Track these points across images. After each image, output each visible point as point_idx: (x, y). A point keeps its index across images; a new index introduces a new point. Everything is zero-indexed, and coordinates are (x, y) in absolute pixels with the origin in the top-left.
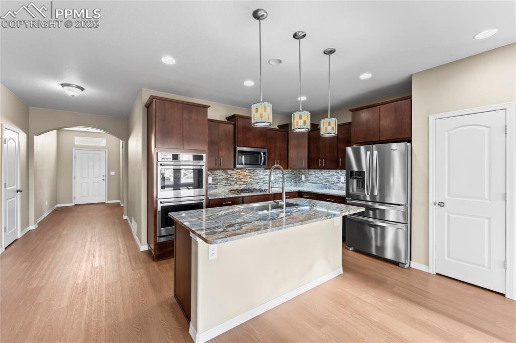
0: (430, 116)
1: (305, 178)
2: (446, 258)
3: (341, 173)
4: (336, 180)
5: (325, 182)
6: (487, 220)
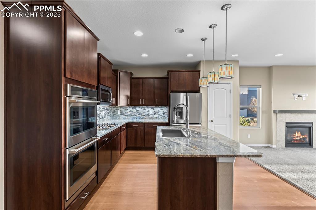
1: (121, 112)
3: (150, 108)
4: (147, 113)
5: (139, 114)
6: (225, 125)
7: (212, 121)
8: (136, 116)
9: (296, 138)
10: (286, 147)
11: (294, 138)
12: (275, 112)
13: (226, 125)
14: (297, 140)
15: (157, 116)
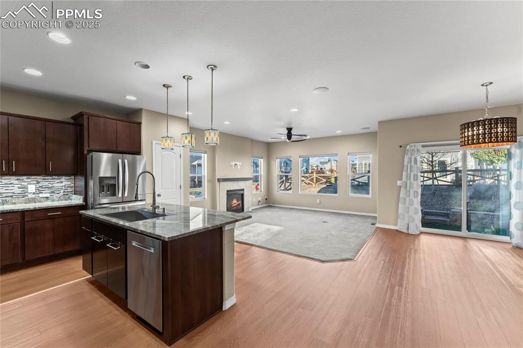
0: (153, 141)
3: (28, 180)
4: (18, 191)
7: (159, 196)
11: (233, 204)
12: (219, 180)
13: (176, 198)
14: (234, 207)
15: (48, 195)
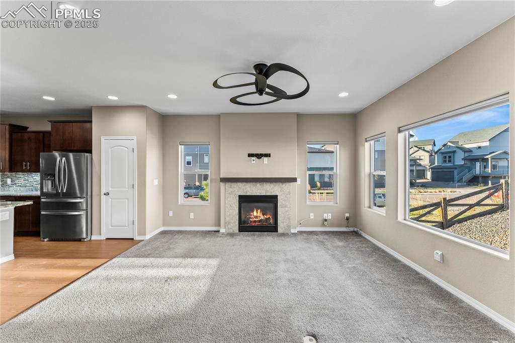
0: (102, 137)
2: (110, 227)
5: (36, 184)
6: (127, 201)
7: (107, 194)
8: (32, 186)
9: (255, 219)
10: (239, 231)
11: (251, 218)
12: (222, 180)
13: (128, 199)
14: (255, 222)
